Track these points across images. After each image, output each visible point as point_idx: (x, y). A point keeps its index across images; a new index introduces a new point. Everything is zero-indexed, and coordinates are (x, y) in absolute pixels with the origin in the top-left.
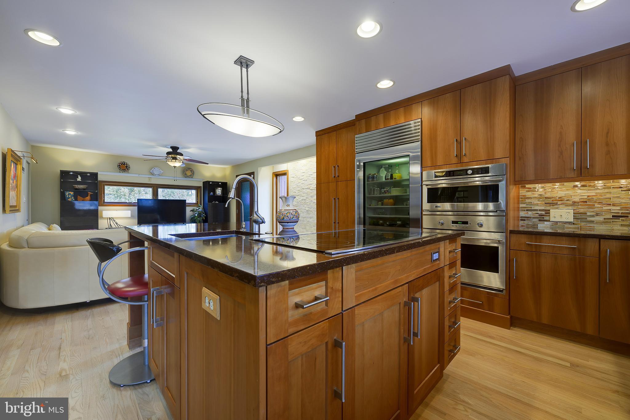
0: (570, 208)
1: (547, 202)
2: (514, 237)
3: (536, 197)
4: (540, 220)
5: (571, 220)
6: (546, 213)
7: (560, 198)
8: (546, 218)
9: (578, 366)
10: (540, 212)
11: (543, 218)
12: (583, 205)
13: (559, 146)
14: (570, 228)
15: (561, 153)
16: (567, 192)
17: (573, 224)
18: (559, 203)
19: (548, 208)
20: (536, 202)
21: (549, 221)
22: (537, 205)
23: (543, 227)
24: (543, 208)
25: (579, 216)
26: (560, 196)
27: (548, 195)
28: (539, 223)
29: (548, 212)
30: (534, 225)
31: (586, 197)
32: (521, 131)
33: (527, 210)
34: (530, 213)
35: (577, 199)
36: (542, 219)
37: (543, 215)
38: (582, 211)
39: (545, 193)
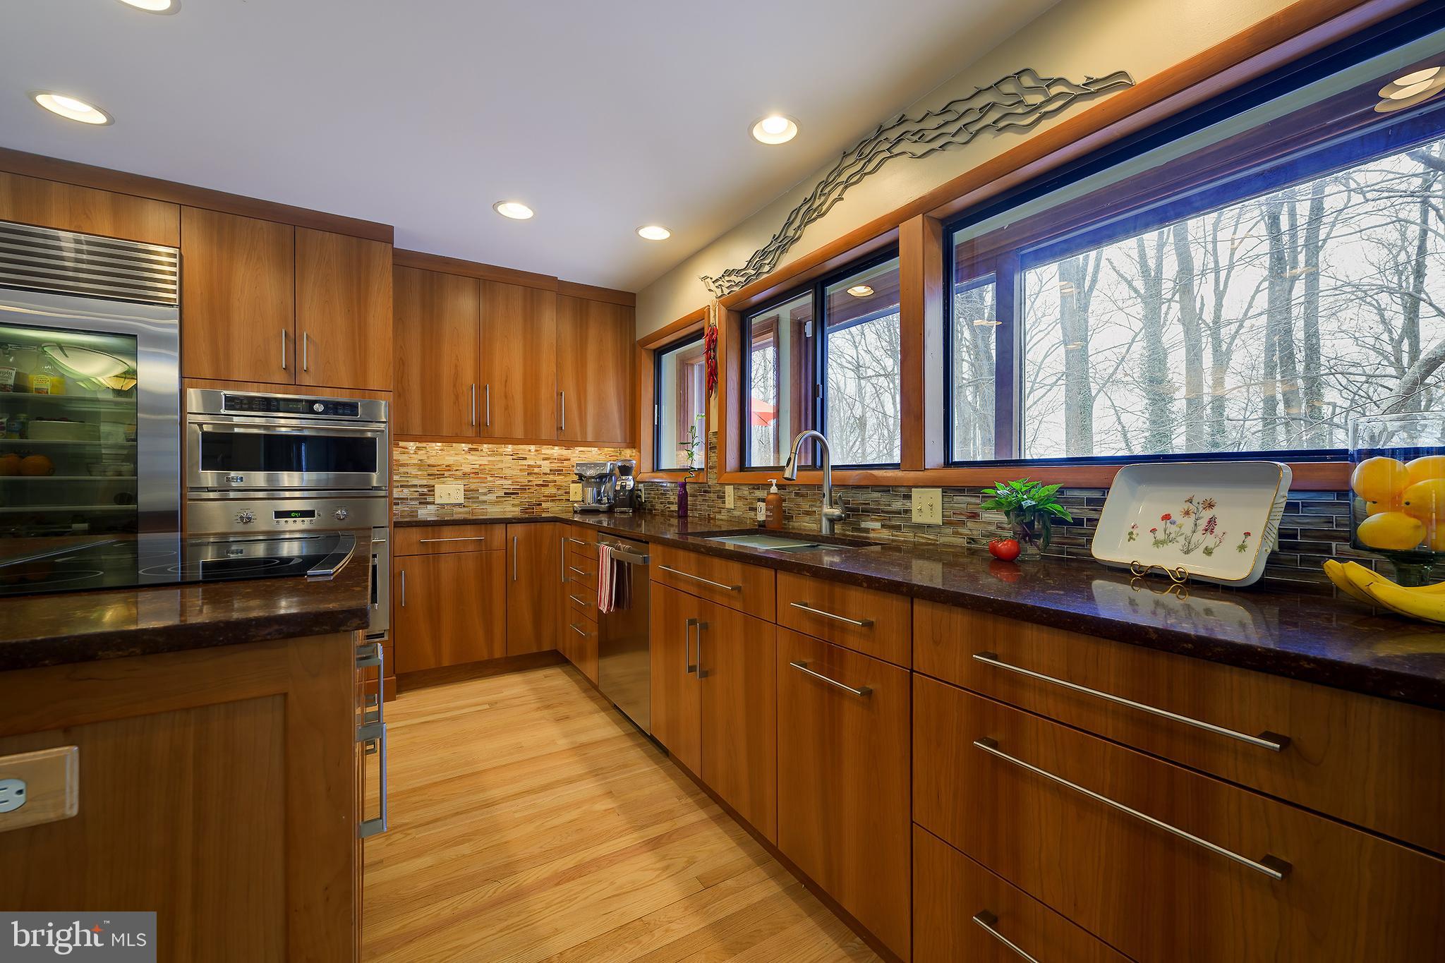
0: (460, 482)
1: (430, 472)
2: (401, 534)
3: (414, 465)
4: (420, 503)
5: (461, 500)
6: (429, 491)
7: (448, 466)
8: (430, 499)
9: (496, 703)
10: (420, 490)
11: (426, 499)
12: (474, 478)
13: (455, 386)
14: (460, 513)
15: (457, 397)
16: (455, 458)
17: (464, 506)
18: (447, 474)
19: (431, 482)
20: (414, 471)
21: (433, 503)
22: (416, 476)
23: (426, 513)
24: (424, 482)
25: (470, 494)
26: (447, 463)
27: (431, 462)
28: (419, 508)
29: (431, 489)
30: (412, 512)
31: (477, 466)
32: (401, 347)
33: (402, 486)
34: (406, 490)
35: (467, 469)
36: (424, 500)
37: (425, 495)
38: (473, 486)
39: (428, 457)
